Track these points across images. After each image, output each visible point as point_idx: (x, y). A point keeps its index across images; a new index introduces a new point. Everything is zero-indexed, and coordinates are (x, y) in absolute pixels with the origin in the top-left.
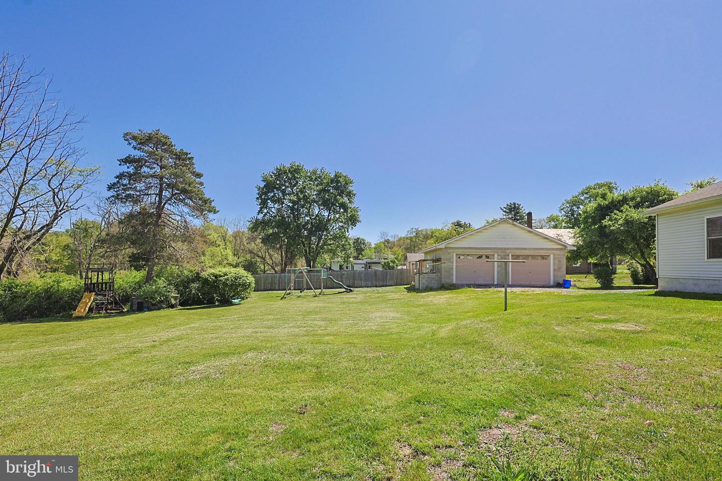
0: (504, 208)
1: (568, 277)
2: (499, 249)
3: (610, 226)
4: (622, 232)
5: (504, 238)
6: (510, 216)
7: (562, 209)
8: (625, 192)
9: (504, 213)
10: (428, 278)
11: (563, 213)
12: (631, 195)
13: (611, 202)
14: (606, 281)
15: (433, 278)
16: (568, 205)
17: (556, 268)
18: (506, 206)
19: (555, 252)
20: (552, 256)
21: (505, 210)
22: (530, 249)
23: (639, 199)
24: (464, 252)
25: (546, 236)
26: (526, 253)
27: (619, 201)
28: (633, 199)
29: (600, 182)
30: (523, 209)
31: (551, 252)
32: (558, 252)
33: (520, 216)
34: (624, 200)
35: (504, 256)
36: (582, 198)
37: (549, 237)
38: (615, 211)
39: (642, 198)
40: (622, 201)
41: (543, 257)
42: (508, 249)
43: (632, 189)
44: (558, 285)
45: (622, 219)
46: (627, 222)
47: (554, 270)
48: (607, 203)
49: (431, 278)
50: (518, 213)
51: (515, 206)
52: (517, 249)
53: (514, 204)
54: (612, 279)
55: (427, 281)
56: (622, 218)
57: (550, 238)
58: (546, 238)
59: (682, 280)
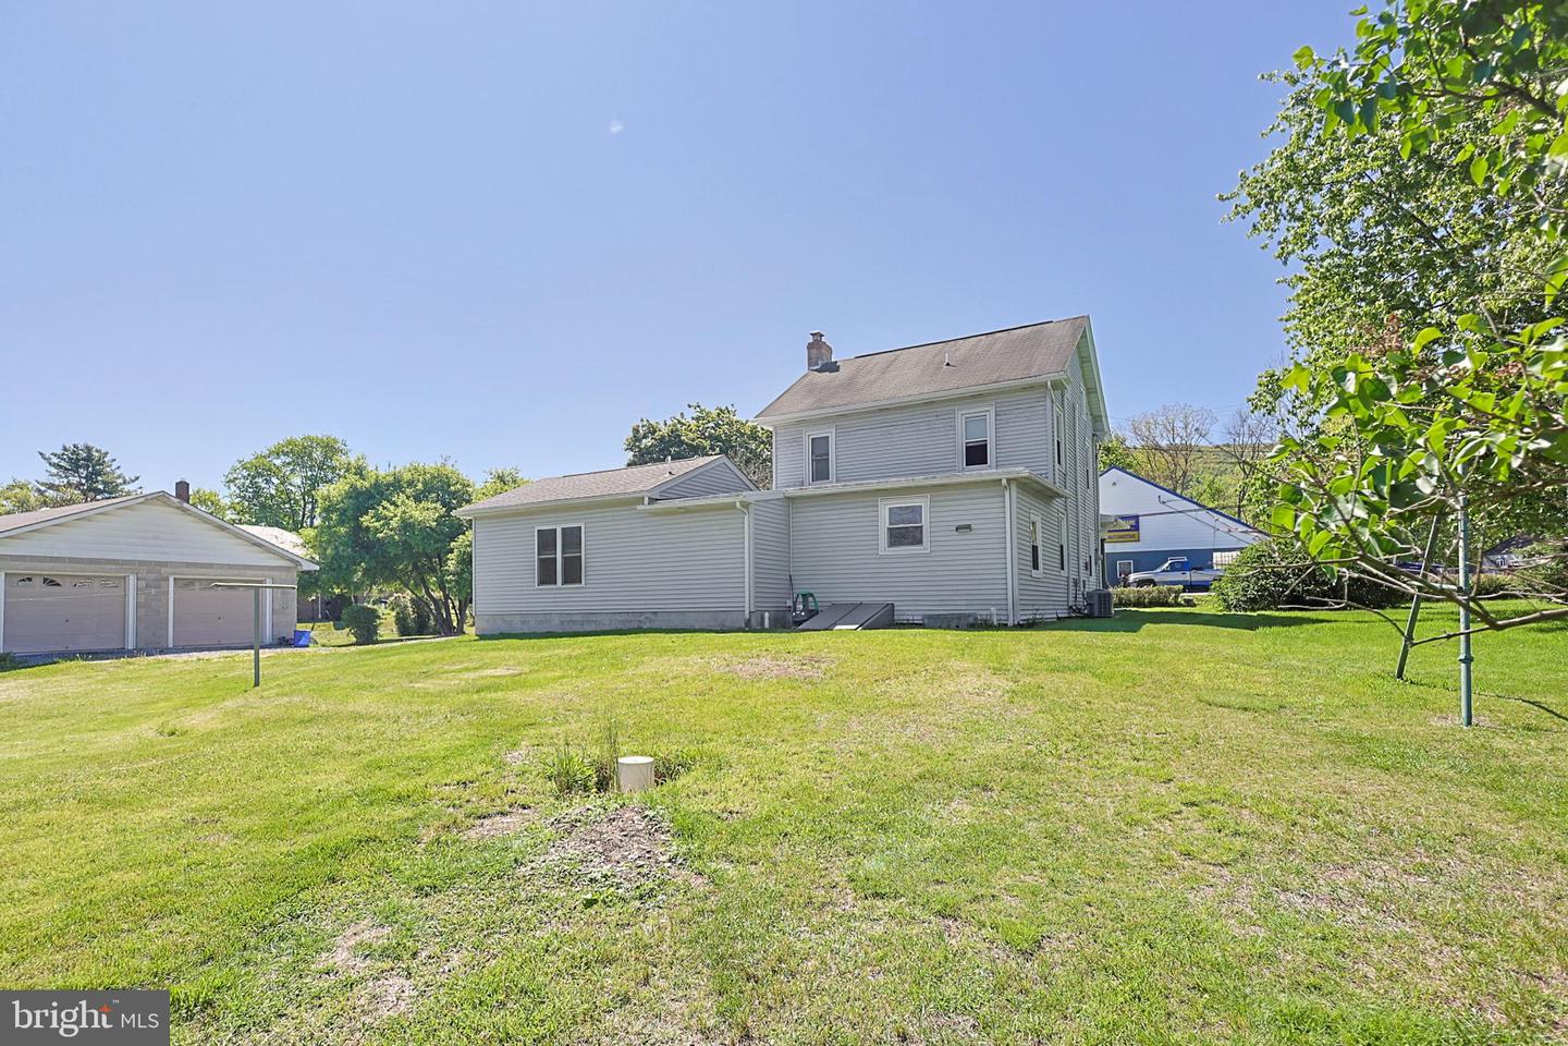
0: (55, 455)
1: (301, 627)
2: (141, 563)
3: (377, 530)
5: (155, 538)
6: (73, 480)
7: (231, 481)
8: (398, 470)
9: (53, 471)
11: (233, 488)
12: (407, 476)
13: (375, 484)
14: (366, 632)
16: (245, 473)
17: (277, 607)
19: (276, 574)
20: (268, 582)
21: (55, 460)
22: (221, 566)
23: (420, 486)
24: (34, 569)
25: (259, 541)
26: (211, 574)
27: (388, 485)
28: (411, 484)
29: (313, 435)
30: (114, 465)
31: (267, 573)
32: (283, 575)
33: (107, 483)
34: (397, 485)
35: (155, 580)
36: (278, 462)
37: (264, 543)
38: (384, 503)
39: (425, 483)
40: (392, 485)
42: (165, 564)
43: (408, 466)
44: (284, 642)
45: (396, 519)
46: (406, 525)
47: (273, 611)
48: (367, 484)
50: (99, 473)
51: (89, 455)
52: (188, 565)
53: (88, 449)
54: (376, 627)
56: (396, 516)
57: (267, 544)
58: (258, 544)
59: (509, 619)
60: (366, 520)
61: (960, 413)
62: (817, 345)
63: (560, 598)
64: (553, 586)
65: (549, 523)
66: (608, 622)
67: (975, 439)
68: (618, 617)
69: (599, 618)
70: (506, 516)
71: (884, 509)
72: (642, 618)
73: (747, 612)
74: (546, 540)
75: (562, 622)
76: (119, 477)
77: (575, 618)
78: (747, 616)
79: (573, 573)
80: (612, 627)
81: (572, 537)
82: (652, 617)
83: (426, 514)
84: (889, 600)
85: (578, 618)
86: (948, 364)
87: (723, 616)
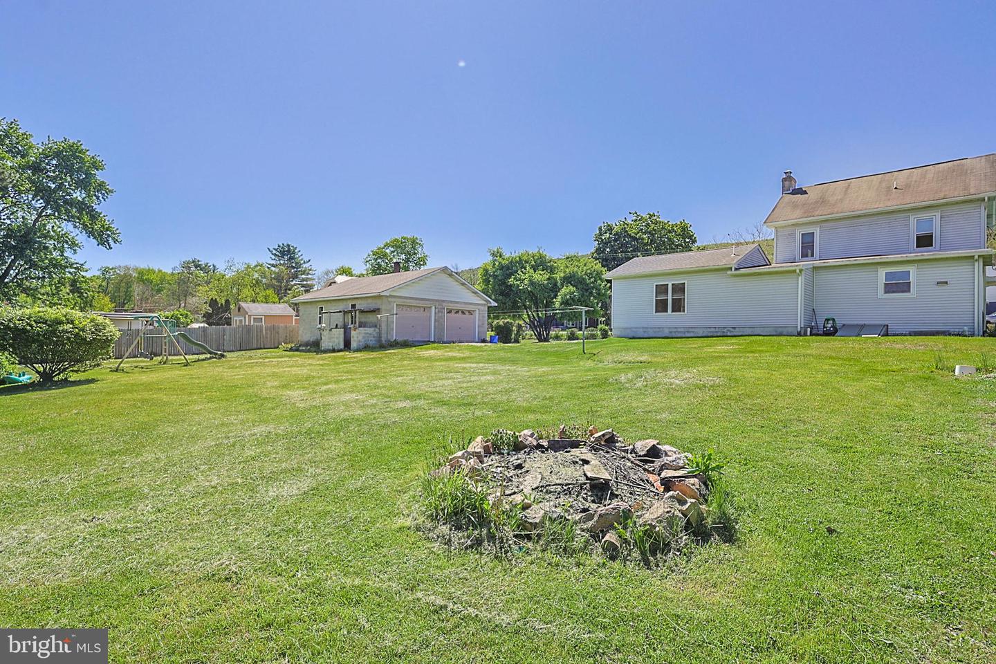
0: (274, 249)
2: (437, 300)
3: (519, 286)
4: (524, 291)
5: (441, 288)
6: (282, 262)
7: (367, 262)
8: (519, 254)
9: (273, 257)
10: (365, 333)
13: (511, 262)
15: (370, 334)
17: (480, 324)
18: (277, 247)
19: (479, 307)
20: (477, 311)
21: (274, 252)
22: (461, 303)
24: (404, 302)
26: (458, 307)
30: (300, 254)
31: (476, 307)
32: (482, 308)
33: (296, 263)
35: (441, 309)
37: (477, 292)
41: (469, 312)
42: (443, 301)
43: (525, 252)
44: (480, 341)
47: (478, 327)
48: (506, 262)
49: (368, 333)
50: (293, 258)
51: (289, 249)
52: (451, 302)
53: (288, 246)
55: (364, 337)
58: (474, 292)
59: (634, 330)
60: (511, 280)
61: (913, 217)
62: (788, 178)
63: (670, 319)
64: (666, 314)
65: (665, 281)
66: (701, 332)
67: (924, 232)
68: (709, 330)
69: (696, 330)
70: (639, 277)
71: (882, 273)
72: (725, 330)
73: (799, 327)
74: (661, 289)
75: (671, 332)
76: (302, 260)
77: (679, 330)
78: (799, 330)
79: (678, 306)
80: (704, 335)
81: (679, 289)
82: (731, 329)
83: (541, 277)
84: (886, 323)
85: (682, 330)
86: (896, 188)
87: (780, 329)
